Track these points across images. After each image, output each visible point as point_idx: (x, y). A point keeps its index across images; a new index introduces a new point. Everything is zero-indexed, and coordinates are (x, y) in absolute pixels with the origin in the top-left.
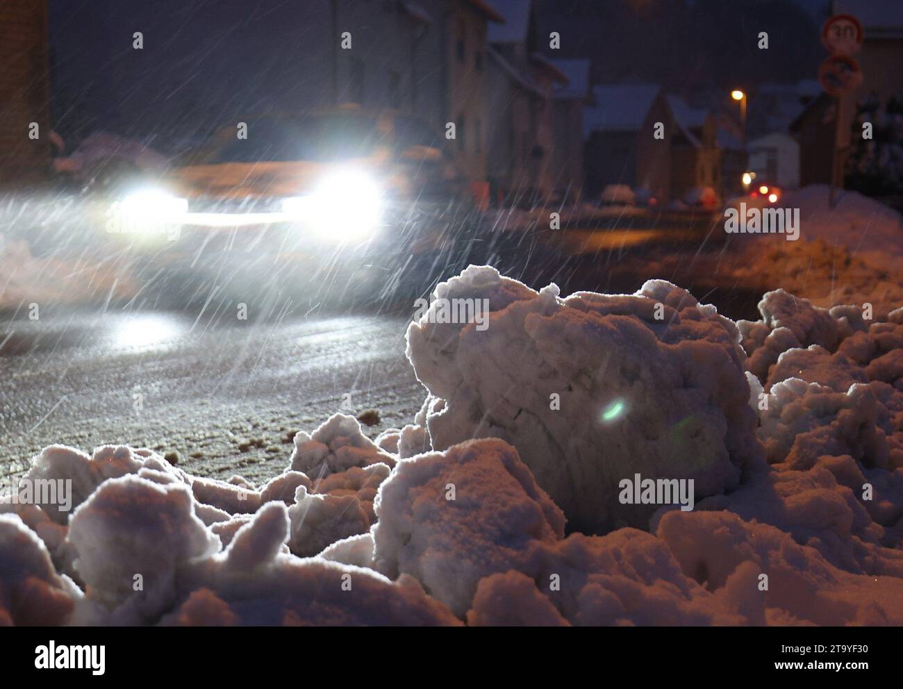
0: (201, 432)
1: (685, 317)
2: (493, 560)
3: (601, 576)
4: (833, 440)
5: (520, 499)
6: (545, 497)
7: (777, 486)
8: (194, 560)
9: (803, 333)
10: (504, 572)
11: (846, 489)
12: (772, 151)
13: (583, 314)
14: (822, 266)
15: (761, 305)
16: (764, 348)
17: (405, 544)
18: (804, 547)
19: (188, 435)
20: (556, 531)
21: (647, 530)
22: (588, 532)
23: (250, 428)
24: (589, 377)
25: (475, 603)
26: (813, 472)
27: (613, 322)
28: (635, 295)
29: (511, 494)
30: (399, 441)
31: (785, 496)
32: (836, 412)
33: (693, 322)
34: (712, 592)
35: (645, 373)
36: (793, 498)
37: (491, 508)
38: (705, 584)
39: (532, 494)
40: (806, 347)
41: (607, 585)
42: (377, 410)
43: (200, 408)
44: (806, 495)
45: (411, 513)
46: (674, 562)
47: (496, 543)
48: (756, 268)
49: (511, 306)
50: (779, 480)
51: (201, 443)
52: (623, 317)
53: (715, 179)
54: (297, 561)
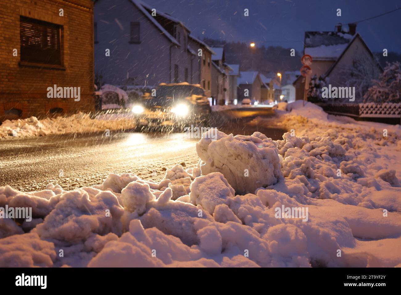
0: (140, 168)
1: (264, 142)
2: (219, 201)
3: (244, 205)
4: (300, 171)
5: (225, 187)
6: (230, 186)
7: (286, 183)
8: (150, 201)
9: (294, 143)
10: (221, 204)
11: (303, 184)
12: (288, 90)
13: (239, 141)
14: (301, 122)
15: (283, 136)
16: (284, 147)
17: (197, 197)
18: (292, 198)
19: (137, 168)
20: (233, 194)
21: (254, 194)
22: (240, 195)
23: (152, 167)
24: (240, 156)
25: (215, 211)
26: (295, 179)
27: (246, 143)
28: (252, 136)
29: (223, 186)
30: (192, 171)
31: (288, 185)
32: (301, 164)
33: (266, 143)
34: (270, 209)
35: (254, 156)
36: (290, 186)
37: (218, 189)
38: (268, 207)
39: (227, 185)
40: (294, 147)
41: (245, 207)
42: (184, 162)
43: (139, 161)
44: (293, 185)
45: (199, 190)
46: (261, 202)
47: (219, 197)
48: (283, 123)
49: (221, 139)
50: (286, 182)
51: (140, 171)
52: (249, 142)
53: (273, 97)
54: (173, 201)
